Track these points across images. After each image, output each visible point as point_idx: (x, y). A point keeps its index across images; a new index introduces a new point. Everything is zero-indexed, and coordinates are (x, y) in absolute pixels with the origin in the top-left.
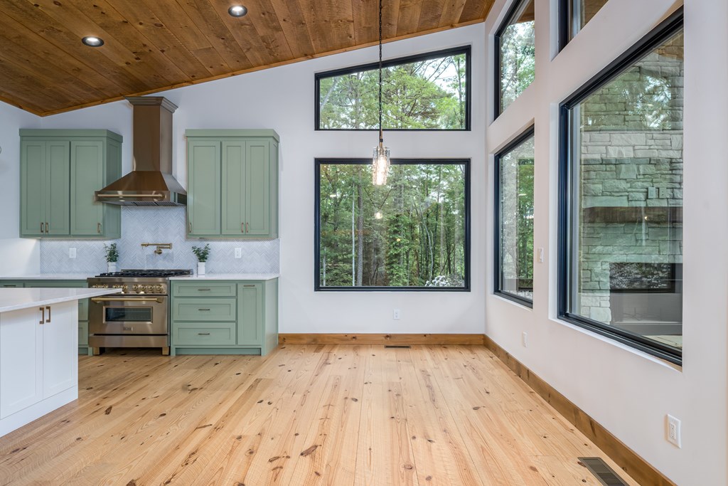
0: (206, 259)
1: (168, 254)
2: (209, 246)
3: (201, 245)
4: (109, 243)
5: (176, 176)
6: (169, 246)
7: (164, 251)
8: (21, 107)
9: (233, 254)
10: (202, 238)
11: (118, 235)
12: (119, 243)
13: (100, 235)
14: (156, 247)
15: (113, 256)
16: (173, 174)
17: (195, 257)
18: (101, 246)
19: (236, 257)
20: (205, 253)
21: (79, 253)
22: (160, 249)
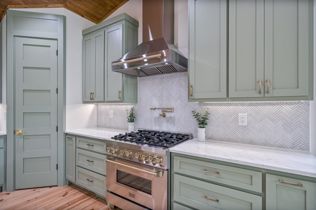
0: (206, 124)
1: (171, 117)
2: (209, 111)
3: (202, 110)
4: (129, 107)
5: (177, 44)
6: (171, 110)
7: (168, 115)
8: (83, 16)
9: (236, 119)
11: (135, 100)
12: (136, 107)
13: (121, 100)
14: (161, 110)
15: (132, 118)
16: (175, 44)
17: (194, 122)
18: (126, 108)
19: (240, 124)
20: (205, 119)
21: (114, 114)
22: (164, 112)
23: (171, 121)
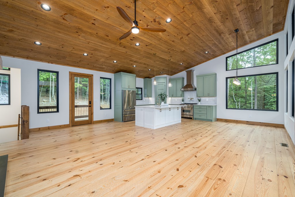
3: (199, 98)
4: (182, 98)
6: (193, 99)
7: (192, 100)
10: (199, 97)
11: (184, 97)
12: (184, 98)
13: (181, 96)
15: (183, 101)
17: (198, 101)
18: (181, 98)
19: (207, 101)
20: (200, 100)
21: (177, 100)
22: (191, 99)
23: (193, 101)
